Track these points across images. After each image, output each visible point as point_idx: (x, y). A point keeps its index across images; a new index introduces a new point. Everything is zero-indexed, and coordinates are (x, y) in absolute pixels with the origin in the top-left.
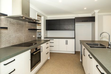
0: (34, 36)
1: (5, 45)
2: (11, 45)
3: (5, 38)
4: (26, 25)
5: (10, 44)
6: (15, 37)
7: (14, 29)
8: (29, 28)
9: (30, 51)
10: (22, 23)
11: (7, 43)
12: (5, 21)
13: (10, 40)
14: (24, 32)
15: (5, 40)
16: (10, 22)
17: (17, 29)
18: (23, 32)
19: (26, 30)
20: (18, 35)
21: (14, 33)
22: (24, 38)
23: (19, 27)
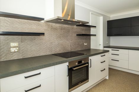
0: (85, 44)
1: (46, 53)
2: (53, 54)
3: (46, 45)
4: (74, 29)
5: (51, 51)
6: (58, 44)
7: (57, 35)
8: (78, 34)
9: (67, 64)
10: (67, 27)
11: (48, 50)
12: (46, 26)
13: (52, 47)
14: (71, 39)
15: (45, 47)
16: (52, 26)
17: (60, 35)
18: (69, 38)
19: (74, 35)
20: (62, 41)
21: (57, 40)
22: (71, 45)
23: (63, 32)
